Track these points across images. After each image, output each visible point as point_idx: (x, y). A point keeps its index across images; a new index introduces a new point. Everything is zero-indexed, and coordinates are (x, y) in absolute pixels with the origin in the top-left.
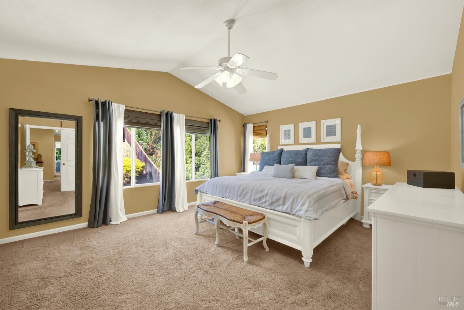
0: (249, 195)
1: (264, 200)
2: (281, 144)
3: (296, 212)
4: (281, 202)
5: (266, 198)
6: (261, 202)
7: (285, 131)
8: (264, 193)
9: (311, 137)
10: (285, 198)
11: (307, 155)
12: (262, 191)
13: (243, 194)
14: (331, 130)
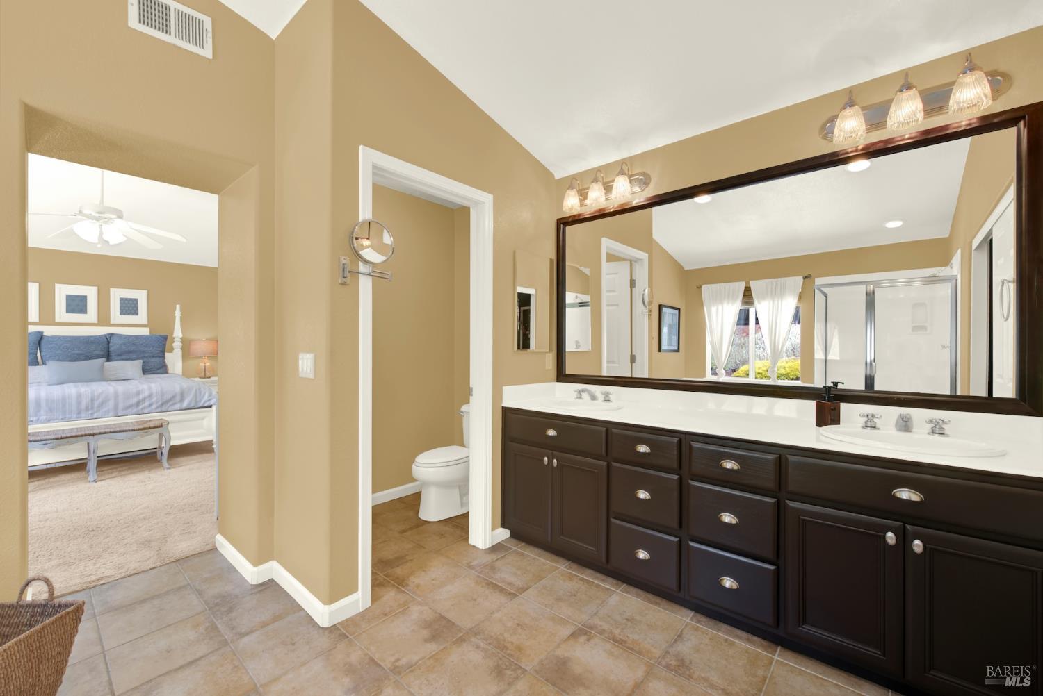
0: (111, 403)
3: (204, 403)
9: (86, 313)
11: (111, 344)
13: (96, 405)
14: (129, 307)
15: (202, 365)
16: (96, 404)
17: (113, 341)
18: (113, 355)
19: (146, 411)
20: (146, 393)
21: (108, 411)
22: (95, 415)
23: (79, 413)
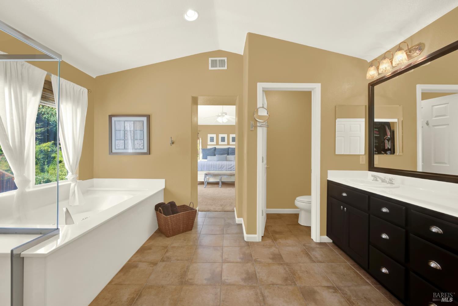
2: (208, 144)
7: (211, 137)
9: (225, 142)
14: (234, 139)
16: (222, 167)
17: (229, 149)
18: (229, 154)
19: (233, 170)
20: (233, 165)
21: (224, 169)
22: (222, 170)
23: (219, 169)
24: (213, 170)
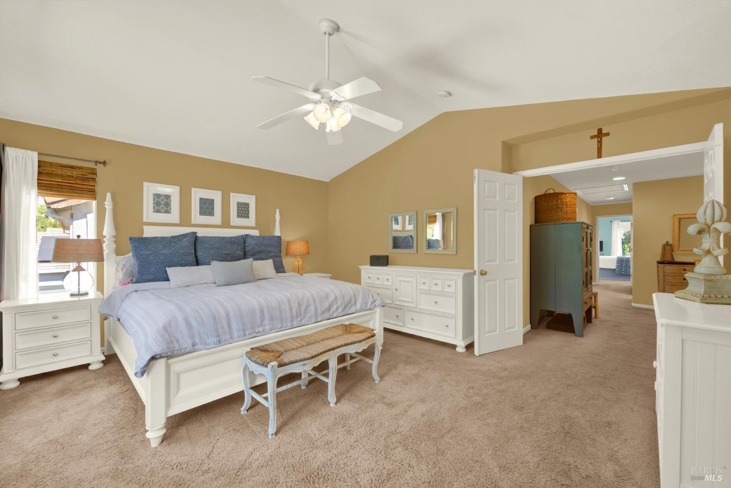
0: (312, 308)
1: (335, 308)
2: (145, 220)
4: (353, 300)
5: (336, 303)
6: (331, 311)
7: (156, 196)
8: (331, 299)
9: (213, 216)
10: (355, 295)
11: (246, 244)
12: (327, 296)
14: (243, 210)
15: (297, 263)
17: (249, 241)
18: (249, 254)
24: (271, 330)
